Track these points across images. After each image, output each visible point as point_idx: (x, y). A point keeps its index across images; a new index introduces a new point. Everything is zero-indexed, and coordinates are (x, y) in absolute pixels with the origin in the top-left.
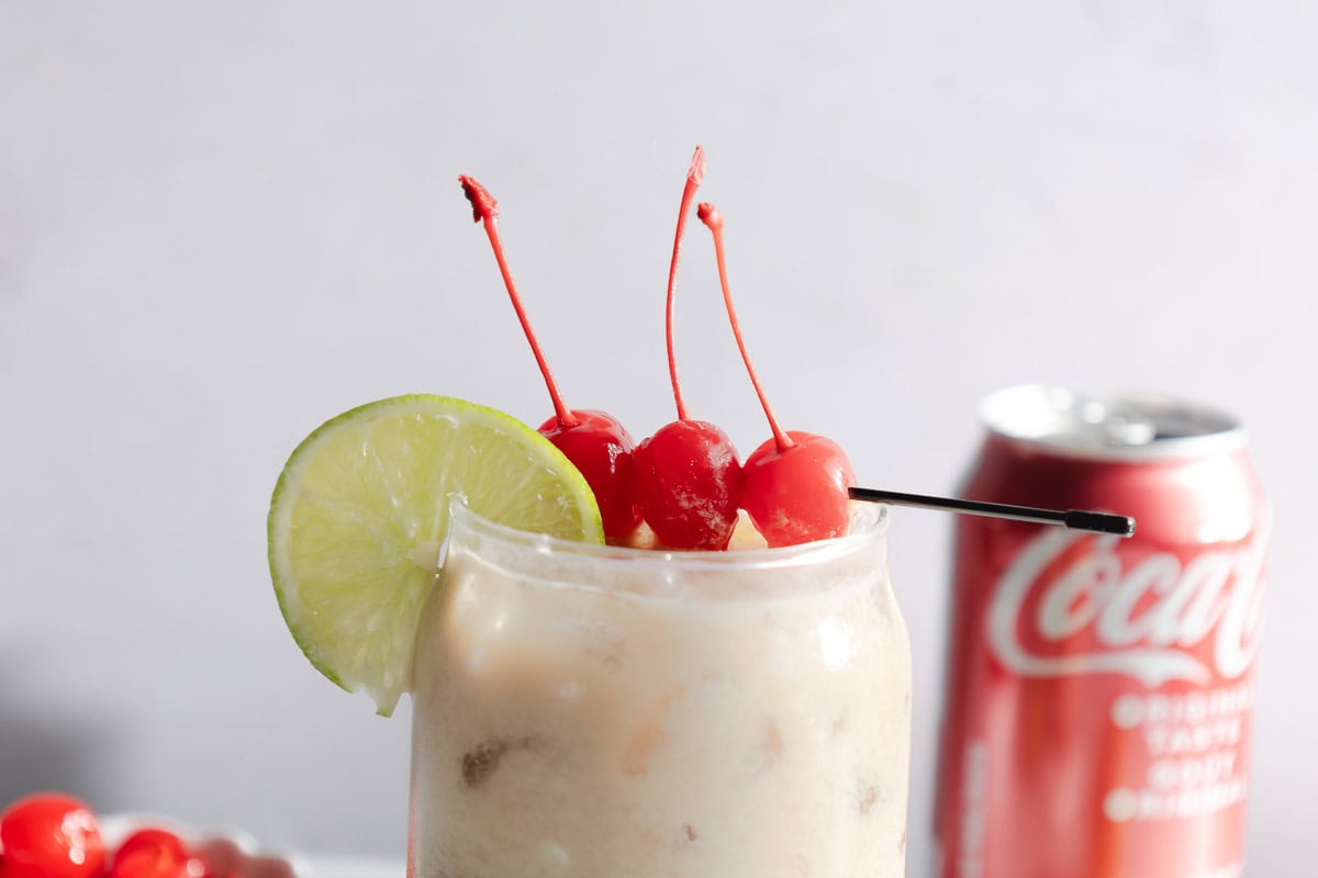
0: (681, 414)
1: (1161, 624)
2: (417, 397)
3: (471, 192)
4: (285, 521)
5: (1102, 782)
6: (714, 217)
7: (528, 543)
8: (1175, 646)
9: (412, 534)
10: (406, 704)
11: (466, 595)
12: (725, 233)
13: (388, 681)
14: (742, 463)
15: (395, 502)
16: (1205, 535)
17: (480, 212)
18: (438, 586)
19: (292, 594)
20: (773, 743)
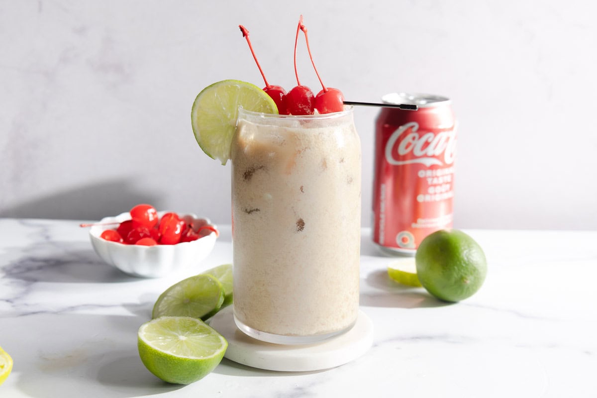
0: (299, 84)
1: (430, 151)
2: (229, 80)
3: (242, 29)
4: (196, 114)
5: (416, 193)
6: (305, 29)
7: (259, 115)
8: (433, 156)
9: (229, 117)
10: (229, 162)
11: (243, 131)
12: (308, 34)
13: (224, 156)
14: (315, 97)
15: (224, 108)
16: (440, 127)
17: (245, 34)
18: (236, 130)
19: (198, 134)
20: (324, 164)
